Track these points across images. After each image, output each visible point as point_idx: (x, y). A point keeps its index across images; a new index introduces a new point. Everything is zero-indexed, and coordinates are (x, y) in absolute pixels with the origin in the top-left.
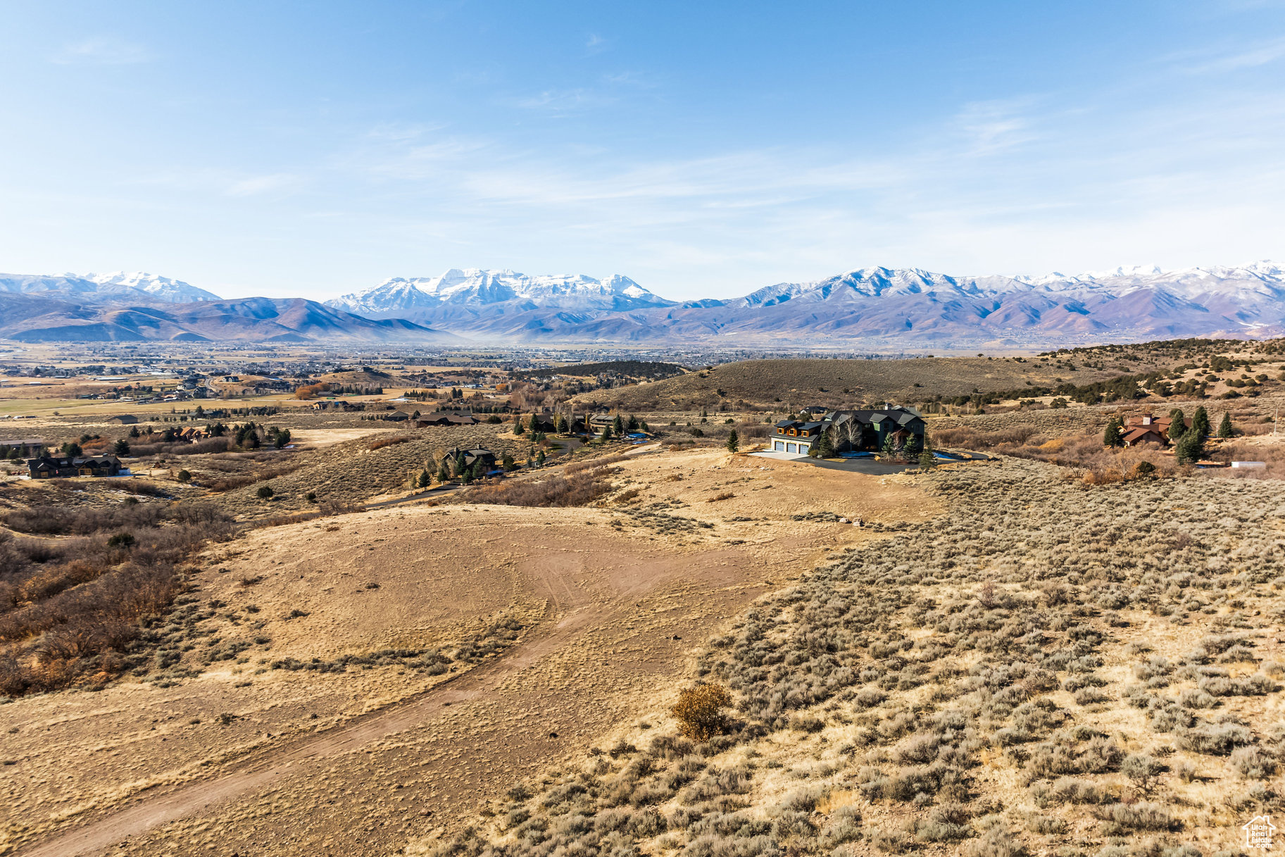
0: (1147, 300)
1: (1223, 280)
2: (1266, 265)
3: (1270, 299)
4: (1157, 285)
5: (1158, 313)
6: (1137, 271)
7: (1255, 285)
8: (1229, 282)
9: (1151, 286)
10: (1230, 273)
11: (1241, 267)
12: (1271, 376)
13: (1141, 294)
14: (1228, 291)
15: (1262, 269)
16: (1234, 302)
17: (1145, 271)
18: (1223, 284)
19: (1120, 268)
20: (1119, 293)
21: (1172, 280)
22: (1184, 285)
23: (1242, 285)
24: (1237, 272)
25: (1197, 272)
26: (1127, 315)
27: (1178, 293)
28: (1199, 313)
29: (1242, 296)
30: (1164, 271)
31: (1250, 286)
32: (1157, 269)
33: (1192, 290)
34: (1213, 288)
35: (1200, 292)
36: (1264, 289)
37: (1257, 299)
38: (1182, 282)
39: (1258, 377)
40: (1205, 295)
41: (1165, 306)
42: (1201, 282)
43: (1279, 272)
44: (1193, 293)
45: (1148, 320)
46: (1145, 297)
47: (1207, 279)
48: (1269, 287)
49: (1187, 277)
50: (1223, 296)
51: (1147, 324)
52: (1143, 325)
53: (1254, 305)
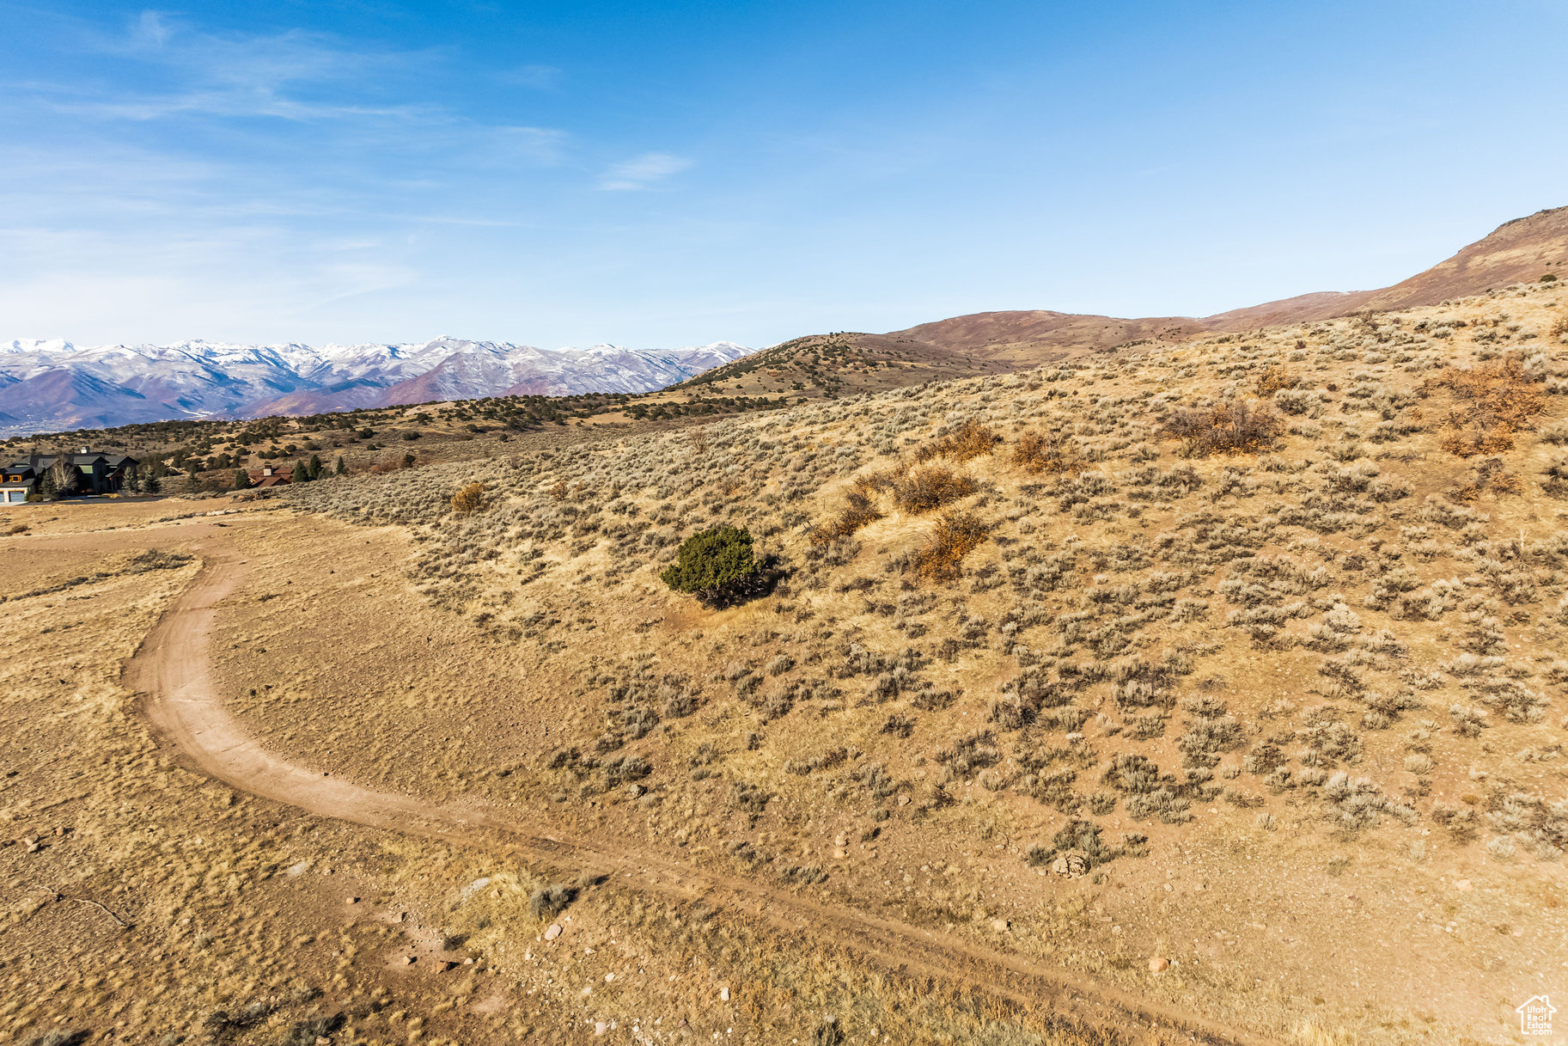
0: (64, 384)
1: (154, 361)
2: (199, 345)
3: (211, 385)
4: (74, 365)
5: (82, 400)
6: (41, 346)
7: (192, 368)
8: (163, 364)
9: (67, 366)
10: (161, 353)
11: (173, 346)
12: (298, 447)
13: (53, 377)
14: (163, 373)
15: (195, 350)
16: (172, 388)
17: (53, 346)
18: (156, 366)
19: (17, 343)
20: (24, 375)
21: (93, 360)
22: (109, 366)
23: (178, 368)
24: (169, 352)
25: (122, 351)
26: (41, 403)
27: (103, 375)
28: (133, 400)
29: (180, 381)
30: (79, 348)
31: (186, 368)
32: (68, 346)
33: (119, 372)
34: (146, 371)
35: (130, 375)
36: (202, 373)
37: (198, 384)
38: (106, 362)
39: (287, 448)
40: (137, 378)
41: (89, 391)
42: (129, 364)
43: (214, 354)
44: (123, 376)
45: (69, 408)
46: (61, 380)
47: (136, 360)
48: (207, 370)
49: (111, 356)
50: (159, 379)
51: (70, 414)
52: (65, 416)
53: (195, 391)
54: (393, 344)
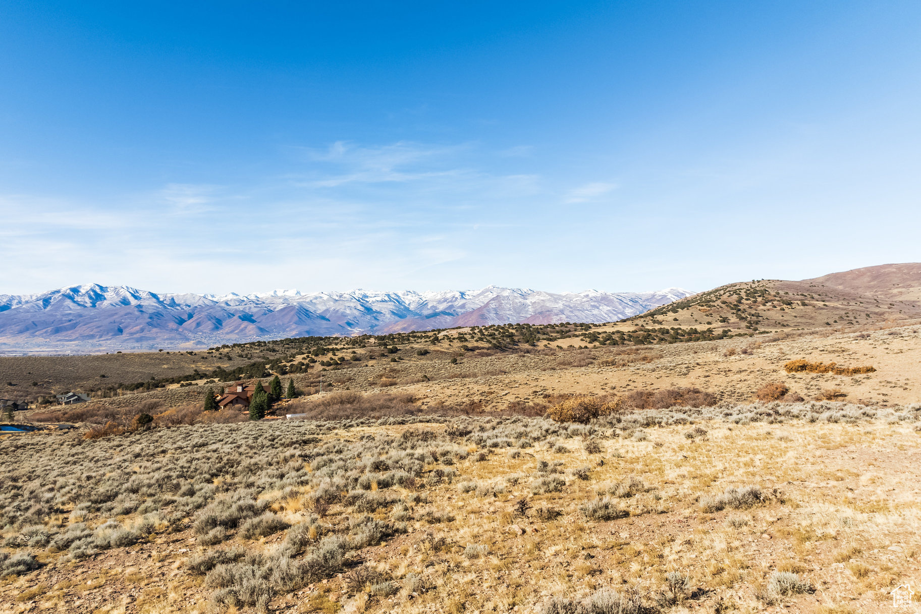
0: (292, 313)
1: (337, 300)
2: (360, 292)
3: (364, 314)
4: (299, 303)
5: (300, 322)
6: (286, 293)
7: (355, 305)
8: (341, 302)
9: (295, 304)
10: (341, 296)
11: (347, 292)
13: (288, 309)
14: (340, 307)
15: (358, 295)
16: (344, 315)
17: (291, 293)
18: (337, 303)
19: (276, 291)
20: (275, 308)
21: (308, 300)
22: (315, 304)
23: (348, 304)
24: (345, 295)
25: (321, 295)
26: (281, 323)
27: (311, 308)
28: (324, 322)
29: (348, 311)
30: (303, 294)
31: (352, 305)
32: (298, 293)
33: (319, 307)
34: (332, 306)
35: (324, 308)
36: (360, 307)
37: (357, 313)
38: (314, 301)
40: (327, 310)
41: (304, 317)
42: (324, 302)
43: (367, 297)
44: (320, 309)
45: (294, 326)
46: (291, 311)
47: (328, 300)
48: (362, 306)
49: (316, 298)
50: (338, 311)
51: (294, 329)
52: (291, 330)
53: (355, 317)
54: (462, 291)
